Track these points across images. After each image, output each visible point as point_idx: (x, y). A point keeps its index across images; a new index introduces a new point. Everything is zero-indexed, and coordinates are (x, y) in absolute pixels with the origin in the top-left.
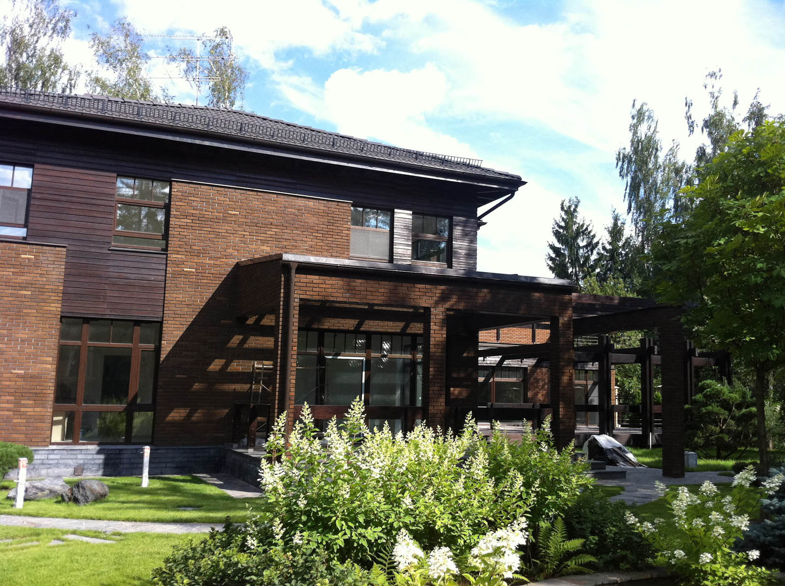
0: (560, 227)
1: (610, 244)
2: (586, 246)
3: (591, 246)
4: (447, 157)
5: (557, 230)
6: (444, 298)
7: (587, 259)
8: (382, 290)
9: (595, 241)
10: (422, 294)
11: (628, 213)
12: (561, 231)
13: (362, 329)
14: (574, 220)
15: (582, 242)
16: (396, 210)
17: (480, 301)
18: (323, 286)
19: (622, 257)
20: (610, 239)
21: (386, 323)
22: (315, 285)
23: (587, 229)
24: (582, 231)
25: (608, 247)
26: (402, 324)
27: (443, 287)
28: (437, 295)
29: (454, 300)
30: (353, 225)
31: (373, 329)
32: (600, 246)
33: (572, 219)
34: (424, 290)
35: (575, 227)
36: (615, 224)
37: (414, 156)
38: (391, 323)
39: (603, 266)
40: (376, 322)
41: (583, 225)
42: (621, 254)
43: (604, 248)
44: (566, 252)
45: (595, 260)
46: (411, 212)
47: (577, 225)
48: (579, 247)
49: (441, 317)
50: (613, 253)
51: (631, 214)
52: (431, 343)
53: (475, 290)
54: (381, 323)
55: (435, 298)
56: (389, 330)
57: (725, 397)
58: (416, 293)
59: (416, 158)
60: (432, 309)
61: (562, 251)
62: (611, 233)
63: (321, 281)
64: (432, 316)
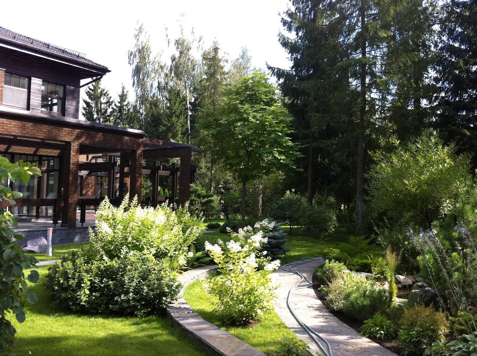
0: (90, 89)
1: (119, 103)
2: (106, 103)
3: (109, 103)
4: (66, 50)
5: (88, 91)
6: (78, 138)
7: (106, 111)
8: (44, 130)
9: (111, 100)
10: (66, 134)
11: (133, 86)
12: (91, 92)
13: (9, 151)
14: (99, 86)
15: (103, 100)
16: (32, 78)
17: (97, 140)
18: (10, 126)
19: (126, 111)
20: (119, 100)
21: (24, 148)
22: (5, 125)
23: (106, 92)
24: (103, 93)
25: (118, 105)
26: (34, 149)
27: (78, 131)
28: (75, 135)
29: (84, 138)
30: (5, 84)
31: (16, 152)
32: (113, 104)
33: (98, 85)
34: (68, 132)
35: (99, 91)
36: (123, 92)
37: (47, 46)
38: (28, 148)
39: (115, 115)
40: (18, 147)
41: (104, 90)
42: (125, 110)
43: (115, 105)
44: (93, 105)
45: (110, 112)
46: (42, 80)
47: (101, 90)
48: (101, 103)
49: (76, 147)
50: (121, 109)
51: (134, 87)
52: (71, 162)
53: (95, 133)
54: (21, 148)
55: (74, 137)
56: (27, 153)
57: (199, 192)
58: (63, 133)
59: (48, 48)
60: (72, 143)
61: (91, 104)
62: (120, 96)
63: (8, 123)
64: (72, 147)
